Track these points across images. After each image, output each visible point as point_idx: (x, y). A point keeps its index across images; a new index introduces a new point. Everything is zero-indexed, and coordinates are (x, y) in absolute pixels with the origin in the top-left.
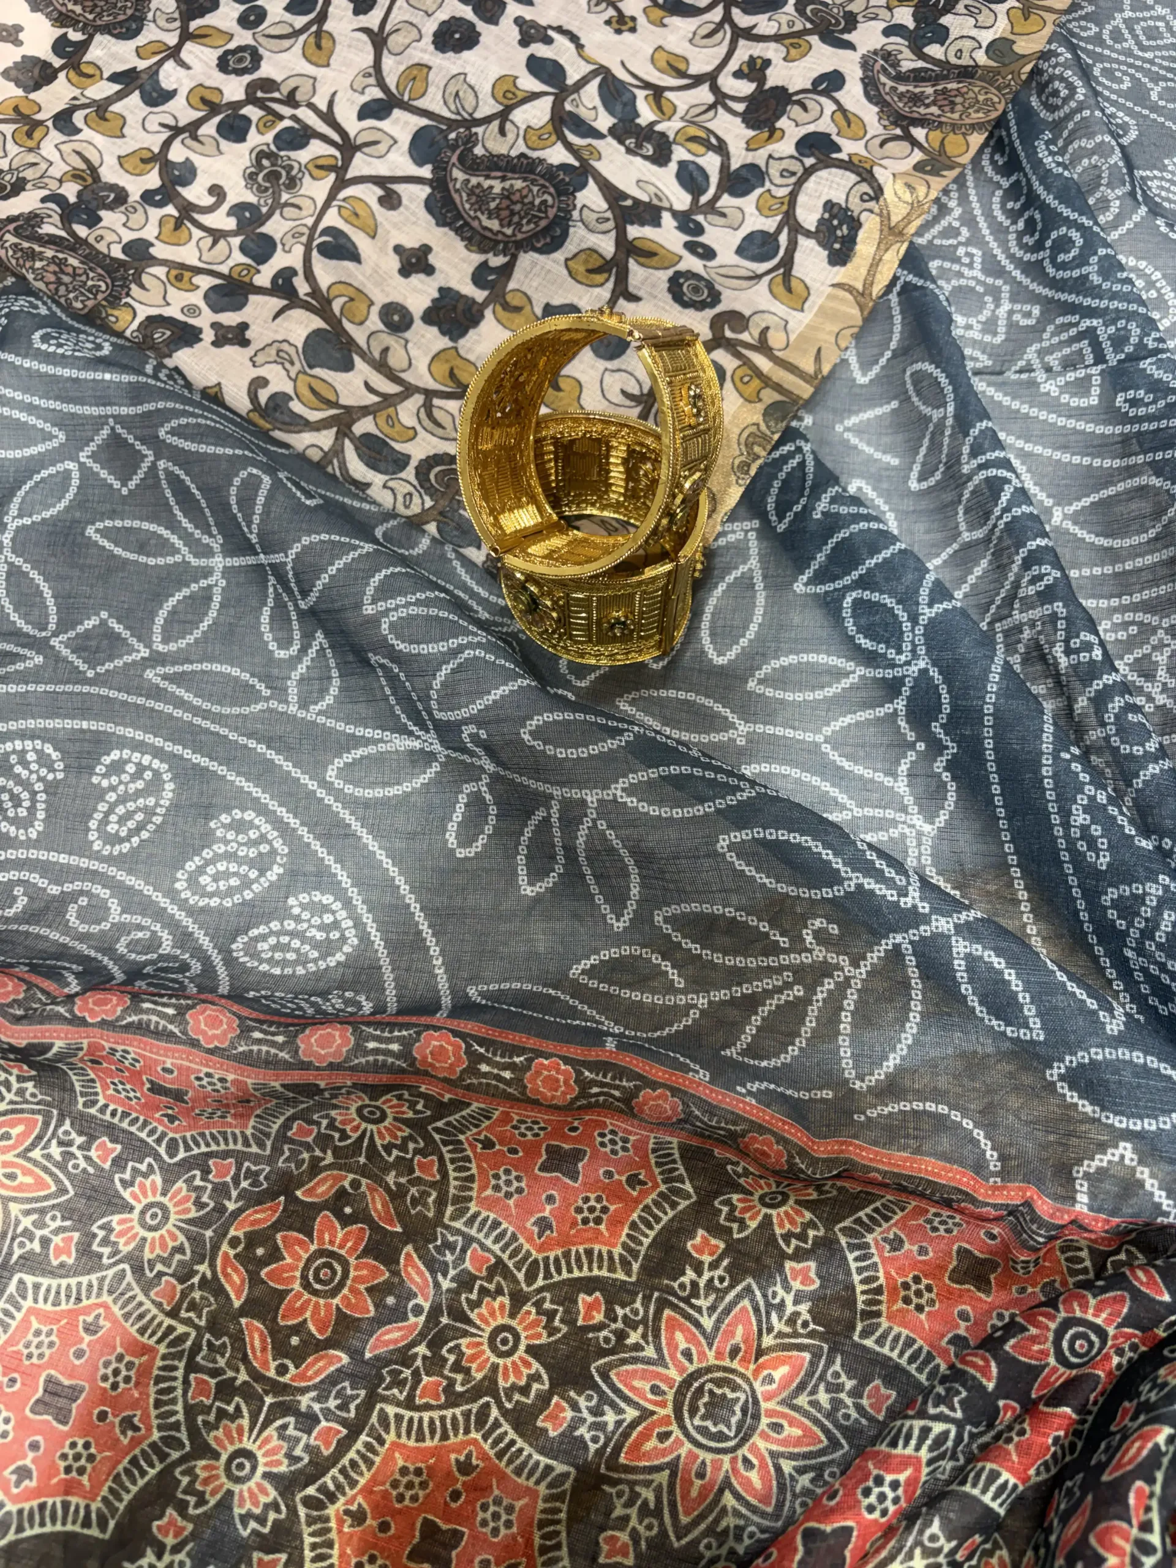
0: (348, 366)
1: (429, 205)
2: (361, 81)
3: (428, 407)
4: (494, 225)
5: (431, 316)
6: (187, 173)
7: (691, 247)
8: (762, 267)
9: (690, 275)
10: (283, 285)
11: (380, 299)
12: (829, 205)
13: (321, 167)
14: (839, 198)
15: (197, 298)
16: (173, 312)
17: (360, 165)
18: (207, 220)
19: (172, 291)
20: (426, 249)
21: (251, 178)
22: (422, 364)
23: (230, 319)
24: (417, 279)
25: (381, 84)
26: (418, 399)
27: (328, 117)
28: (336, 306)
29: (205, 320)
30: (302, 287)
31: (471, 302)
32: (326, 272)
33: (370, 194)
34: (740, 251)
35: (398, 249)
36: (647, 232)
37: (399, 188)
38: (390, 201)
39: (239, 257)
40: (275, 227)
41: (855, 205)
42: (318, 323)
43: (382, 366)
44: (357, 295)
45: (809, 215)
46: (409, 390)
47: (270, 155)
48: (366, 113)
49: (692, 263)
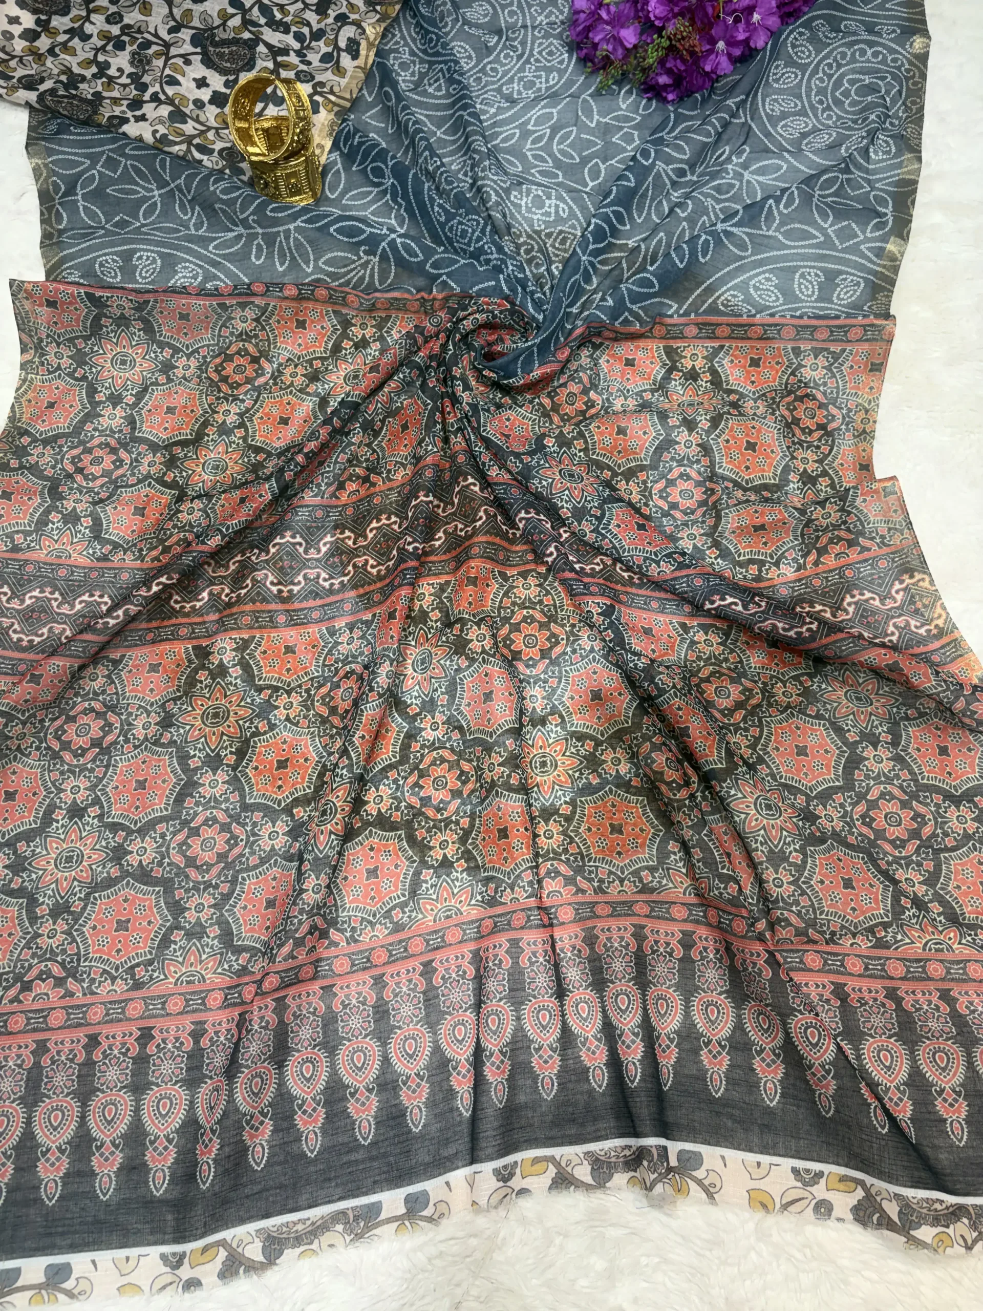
0: (186, 122)
1: (202, 62)
2: (166, 20)
3: (217, 133)
4: (228, 65)
5: (211, 102)
6: (107, 65)
7: (301, 62)
8: (328, 65)
9: (302, 71)
10: (155, 98)
11: (192, 98)
12: (349, 39)
13: (158, 55)
14: (352, 36)
15: (124, 108)
16: (117, 113)
17: (173, 51)
18: (119, 81)
19: (115, 108)
20: (204, 78)
21: (132, 63)
22: (212, 119)
23: (138, 113)
24: (203, 90)
25: (174, 19)
26: (213, 131)
27: (156, 35)
28: (177, 102)
29: (129, 114)
30: (163, 97)
31: (225, 94)
32: (170, 91)
33: (180, 61)
34: (321, 61)
35: (194, 79)
36: (285, 58)
37: (190, 57)
38: (188, 62)
39: (135, 92)
40: (146, 79)
41: (358, 37)
42: (171, 108)
43: (197, 120)
44: (183, 98)
45: (342, 44)
46: (209, 128)
47: (138, 54)
48: (170, 31)
49: (303, 67)
